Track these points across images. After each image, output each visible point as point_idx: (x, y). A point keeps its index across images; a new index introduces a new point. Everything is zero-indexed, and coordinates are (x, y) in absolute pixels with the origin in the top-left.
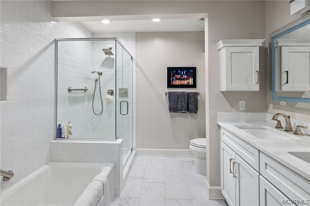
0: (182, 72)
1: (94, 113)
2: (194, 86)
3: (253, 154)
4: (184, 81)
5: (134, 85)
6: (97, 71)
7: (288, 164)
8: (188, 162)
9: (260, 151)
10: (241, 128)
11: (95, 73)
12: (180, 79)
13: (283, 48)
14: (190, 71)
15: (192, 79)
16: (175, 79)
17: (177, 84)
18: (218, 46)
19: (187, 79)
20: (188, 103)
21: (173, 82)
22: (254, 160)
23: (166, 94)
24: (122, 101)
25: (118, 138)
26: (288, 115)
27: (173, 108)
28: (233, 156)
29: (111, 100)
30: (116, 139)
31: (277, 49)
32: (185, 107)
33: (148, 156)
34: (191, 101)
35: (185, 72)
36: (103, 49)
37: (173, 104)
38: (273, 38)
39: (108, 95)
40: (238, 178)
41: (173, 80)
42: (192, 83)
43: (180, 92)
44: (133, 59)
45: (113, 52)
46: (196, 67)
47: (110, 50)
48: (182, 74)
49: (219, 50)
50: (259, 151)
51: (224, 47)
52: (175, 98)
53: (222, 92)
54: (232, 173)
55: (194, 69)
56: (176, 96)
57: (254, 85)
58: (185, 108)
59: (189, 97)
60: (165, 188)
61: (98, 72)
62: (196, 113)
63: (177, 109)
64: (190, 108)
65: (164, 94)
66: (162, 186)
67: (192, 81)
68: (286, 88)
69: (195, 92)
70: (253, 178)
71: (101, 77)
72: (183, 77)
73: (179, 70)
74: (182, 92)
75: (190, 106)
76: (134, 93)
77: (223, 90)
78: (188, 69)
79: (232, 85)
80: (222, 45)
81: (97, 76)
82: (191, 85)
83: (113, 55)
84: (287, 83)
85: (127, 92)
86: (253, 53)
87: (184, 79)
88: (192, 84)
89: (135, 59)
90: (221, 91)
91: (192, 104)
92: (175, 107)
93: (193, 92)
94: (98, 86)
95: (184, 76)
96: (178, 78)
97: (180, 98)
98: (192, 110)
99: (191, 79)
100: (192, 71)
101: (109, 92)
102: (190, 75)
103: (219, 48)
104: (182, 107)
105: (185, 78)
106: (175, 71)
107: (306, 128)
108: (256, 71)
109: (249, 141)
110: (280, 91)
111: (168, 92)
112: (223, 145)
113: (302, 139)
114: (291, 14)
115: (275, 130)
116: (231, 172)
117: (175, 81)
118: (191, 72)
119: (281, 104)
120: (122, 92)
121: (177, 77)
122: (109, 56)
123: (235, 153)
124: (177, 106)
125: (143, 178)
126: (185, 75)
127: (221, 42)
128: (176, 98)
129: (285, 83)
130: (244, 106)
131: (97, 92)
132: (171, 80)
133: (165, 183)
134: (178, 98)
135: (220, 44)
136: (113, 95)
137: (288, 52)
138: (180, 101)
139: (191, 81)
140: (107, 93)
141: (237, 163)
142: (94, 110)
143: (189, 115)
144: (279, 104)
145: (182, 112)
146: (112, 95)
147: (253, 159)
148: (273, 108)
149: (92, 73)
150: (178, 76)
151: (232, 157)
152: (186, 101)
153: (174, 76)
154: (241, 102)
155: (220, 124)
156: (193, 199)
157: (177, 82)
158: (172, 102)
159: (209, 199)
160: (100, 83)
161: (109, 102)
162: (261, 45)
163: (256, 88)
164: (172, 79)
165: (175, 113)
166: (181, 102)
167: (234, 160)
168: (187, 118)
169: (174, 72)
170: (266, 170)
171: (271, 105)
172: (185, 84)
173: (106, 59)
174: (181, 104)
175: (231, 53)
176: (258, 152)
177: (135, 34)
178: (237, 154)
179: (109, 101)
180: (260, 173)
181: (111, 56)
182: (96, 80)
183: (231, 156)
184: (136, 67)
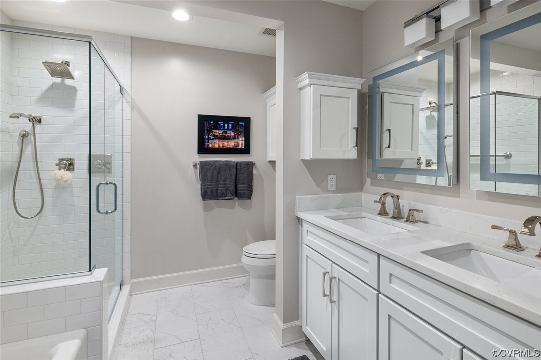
0: (226, 126)
1: (20, 214)
2: (246, 150)
3: (367, 262)
4: (229, 141)
5: (127, 148)
6: (27, 114)
7: (434, 272)
8: (237, 287)
9: (381, 256)
10: (335, 218)
11: (21, 118)
12: (223, 137)
13: (386, 95)
14: (240, 123)
15: (244, 139)
16: (212, 138)
17: (217, 147)
18: (300, 82)
19: (234, 139)
20: (237, 181)
21: (208, 142)
22: (368, 272)
23: (195, 166)
24: (101, 183)
25: (95, 268)
26: (397, 195)
27: (209, 192)
28: (328, 266)
29: (66, 181)
30: (90, 271)
31: (378, 95)
32: (232, 189)
33: (157, 291)
34: (242, 179)
35: (230, 126)
36: (46, 62)
37: (209, 185)
38: (375, 79)
39: (60, 169)
40: (337, 303)
41: (209, 139)
42: (244, 145)
43: (222, 161)
44: (124, 93)
45: (74, 72)
46: (250, 118)
47: (66, 66)
48: (226, 128)
49: (300, 89)
50: (379, 255)
51: (311, 85)
52: (213, 173)
53: (304, 161)
54: (327, 296)
55: (247, 120)
56: (215, 168)
57: (350, 149)
58: (231, 191)
59: (238, 170)
60: (202, 350)
61: (31, 115)
62: (250, 198)
63: (217, 194)
64: (240, 190)
65: (192, 165)
66: (195, 345)
67: (244, 142)
68: (388, 154)
69: (249, 162)
70: (367, 299)
71: (38, 127)
72: (228, 135)
73: (220, 122)
74: (227, 161)
75: (239, 187)
76: (127, 165)
77: (307, 158)
78: (236, 120)
79: (321, 149)
80: (307, 81)
81: (28, 127)
82: (242, 149)
83: (73, 79)
84: (389, 147)
85: (109, 163)
86: (350, 99)
87: (229, 138)
88: (243, 147)
89: (130, 93)
90: (302, 160)
91: (244, 184)
92: (212, 190)
93: (245, 161)
94: (29, 150)
95: (229, 132)
96: (218, 136)
97: (222, 173)
98: (244, 193)
99: (241, 139)
100: (243, 124)
101: (62, 164)
102: (240, 132)
103: (300, 86)
104: (227, 189)
105: (230, 136)
106: (212, 123)
107: (422, 211)
108: (354, 128)
109: (361, 241)
110: (380, 159)
111: (200, 162)
112: (306, 251)
113: (419, 228)
114: (406, 45)
115: (379, 218)
116: (324, 295)
117: (212, 141)
118: (241, 125)
119: (379, 178)
120: (96, 162)
121: (217, 134)
122: (63, 82)
123: (331, 263)
124: (217, 187)
125: (153, 341)
126: (231, 130)
127: (306, 75)
128: (215, 172)
129: (386, 148)
130: (334, 183)
131: (28, 163)
132: (205, 139)
133: (200, 338)
134: (219, 172)
135: (304, 79)
136: (74, 170)
137: (391, 102)
138: (223, 178)
139: (241, 142)
140: (57, 165)
141: (335, 278)
142: (18, 207)
143: (237, 203)
144: (377, 178)
145: (227, 198)
146: (69, 169)
147: (367, 270)
148: (371, 185)
149: (11, 117)
150: (219, 133)
151: (325, 269)
152: (234, 177)
153: (211, 131)
154: (330, 177)
155: (302, 215)
156: (257, 354)
157: (217, 144)
158: (208, 180)
159: (282, 347)
160: (37, 141)
161: (62, 187)
162: (360, 88)
163: (352, 154)
164: (207, 137)
165: (212, 201)
166: (225, 181)
167: (330, 274)
168: (233, 207)
169: (210, 124)
170: (391, 285)
171: (369, 180)
172: (232, 147)
173: (54, 86)
174: (225, 184)
175: (321, 95)
176: (376, 258)
177: (130, 40)
178: (334, 263)
179: (62, 183)
180: (378, 291)
181: (68, 82)
182: (25, 136)
183: (322, 267)
184: (132, 109)
